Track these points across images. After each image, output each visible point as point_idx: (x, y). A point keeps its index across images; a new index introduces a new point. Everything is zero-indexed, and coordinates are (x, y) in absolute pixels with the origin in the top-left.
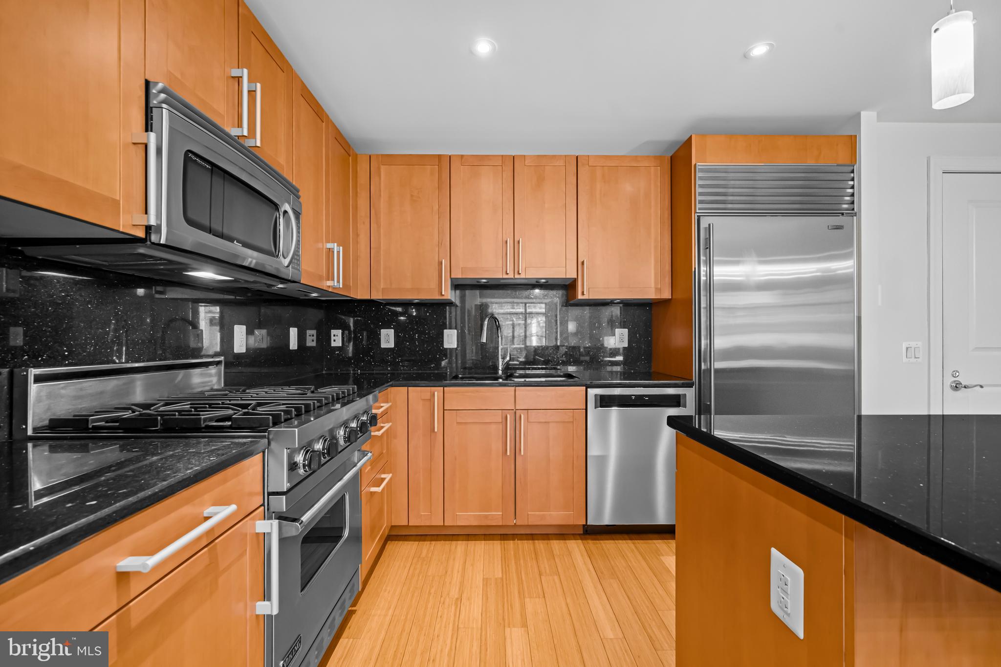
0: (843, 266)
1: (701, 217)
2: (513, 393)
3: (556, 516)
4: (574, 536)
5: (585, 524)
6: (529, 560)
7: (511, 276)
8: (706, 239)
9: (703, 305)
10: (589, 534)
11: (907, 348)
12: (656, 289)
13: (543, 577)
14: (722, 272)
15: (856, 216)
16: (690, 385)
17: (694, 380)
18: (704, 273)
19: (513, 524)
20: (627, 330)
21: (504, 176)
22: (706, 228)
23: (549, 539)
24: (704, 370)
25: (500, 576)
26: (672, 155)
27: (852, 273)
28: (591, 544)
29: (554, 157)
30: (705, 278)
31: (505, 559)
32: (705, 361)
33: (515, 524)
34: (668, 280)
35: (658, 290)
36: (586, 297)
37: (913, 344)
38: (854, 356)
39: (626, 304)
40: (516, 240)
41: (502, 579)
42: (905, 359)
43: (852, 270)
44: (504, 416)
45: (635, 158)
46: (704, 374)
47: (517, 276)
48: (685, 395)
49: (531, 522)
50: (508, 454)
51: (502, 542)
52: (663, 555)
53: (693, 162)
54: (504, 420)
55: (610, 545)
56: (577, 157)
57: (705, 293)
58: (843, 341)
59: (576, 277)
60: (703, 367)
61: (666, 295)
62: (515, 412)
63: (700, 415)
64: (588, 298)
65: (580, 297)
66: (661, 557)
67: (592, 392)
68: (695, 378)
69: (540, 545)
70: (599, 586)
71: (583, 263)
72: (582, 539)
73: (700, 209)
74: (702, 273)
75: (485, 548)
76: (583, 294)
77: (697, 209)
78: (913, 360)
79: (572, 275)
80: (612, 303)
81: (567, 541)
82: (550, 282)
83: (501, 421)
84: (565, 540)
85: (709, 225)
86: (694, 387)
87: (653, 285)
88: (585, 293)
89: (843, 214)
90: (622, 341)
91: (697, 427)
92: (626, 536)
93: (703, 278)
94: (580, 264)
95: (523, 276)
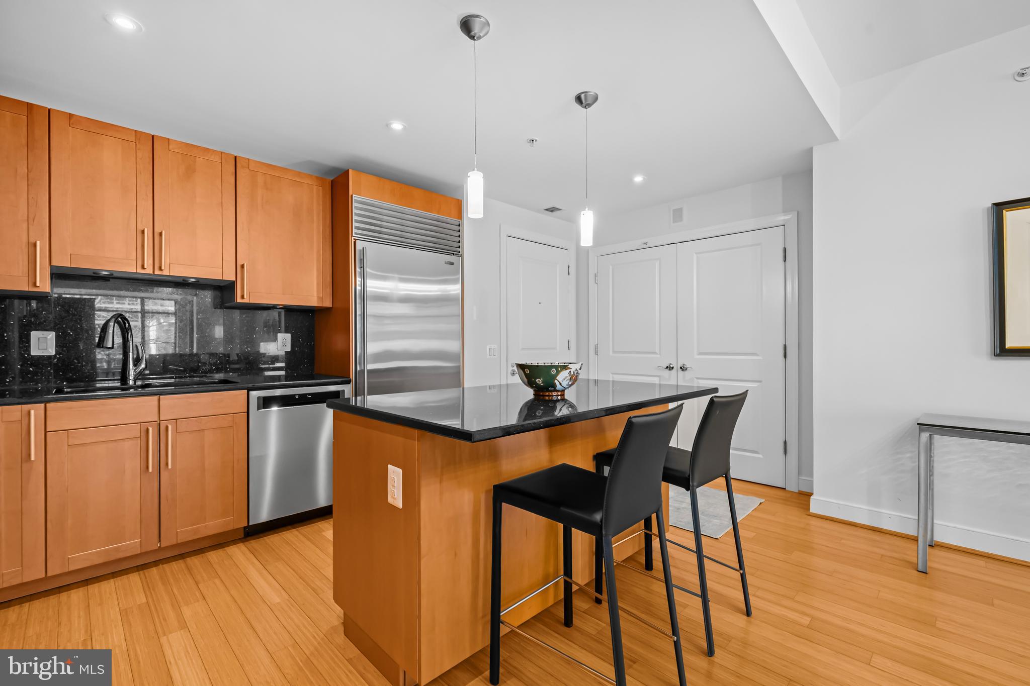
0: (454, 289)
1: (357, 241)
2: (156, 403)
3: (213, 525)
4: (234, 542)
5: (246, 525)
6: (180, 576)
7: (149, 271)
8: (361, 259)
9: (358, 313)
10: (251, 536)
11: (490, 349)
12: (318, 297)
13: (201, 586)
14: (374, 285)
15: (461, 256)
16: (348, 382)
17: (351, 377)
18: (359, 283)
19: (157, 548)
20: (290, 335)
21: (139, 154)
22: (360, 250)
23: (204, 553)
24: (359, 371)
25: (144, 600)
26: (334, 179)
27: (458, 294)
28: (254, 543)
29: (206, 150)
30: (360, 288)
31: (148, 585)
32: (360, 364)
33: (159, 547)
34: (329, 290)
35: (320, 299)
36: (246, 301)
37: (493, 346)
38: (459, 357)
39: (290, 310)
40: (157, 230)
41: (147, 602)
42: (488, 357)
43: (459, 291)
44: (144, 429)
45: (299, 174)
46: (360, 374)
47: (157, 272)
48: (344, 390)
49: (182, 539)
50: (150, 470)
51: (141, 572)
52: (324, 531)
53: (350, 193)
54: (143, 434)
55: (274, 540)
56: (236, 157)
57: (360, 301)
58: (452, 346)
59: (234, 280)
60: (358, 369)
61: (328, 303)
62: (159, 424)
63: (356, 396)
64: (248, 302)
65: (239, 300)
66: (324, 533)
67: (254, 394)
68: (352, 376)
69: (194, 561)
70: (265, 572)
71: (243, 266)
72: (243, 542)
73: (356, 234)
74: (358, 283)
75: (117, 584)
76: (243, 297)
77: (354, 233)
78: (493, 357)
79: (229, 276)
80: (275, 308)
81: (226, 548)
82: (201, 282)
83: (139, 436)
84: (224, 548)
85: (363, 248)
86: (351, 383)
87: (315, 294)
88: (245, 297)
89: (454, 254)
90: (284, 345)
91: (354, 404)
92: (290, 527)
93: (358, 288)
94: (239, 268)
95: (166, 273)
